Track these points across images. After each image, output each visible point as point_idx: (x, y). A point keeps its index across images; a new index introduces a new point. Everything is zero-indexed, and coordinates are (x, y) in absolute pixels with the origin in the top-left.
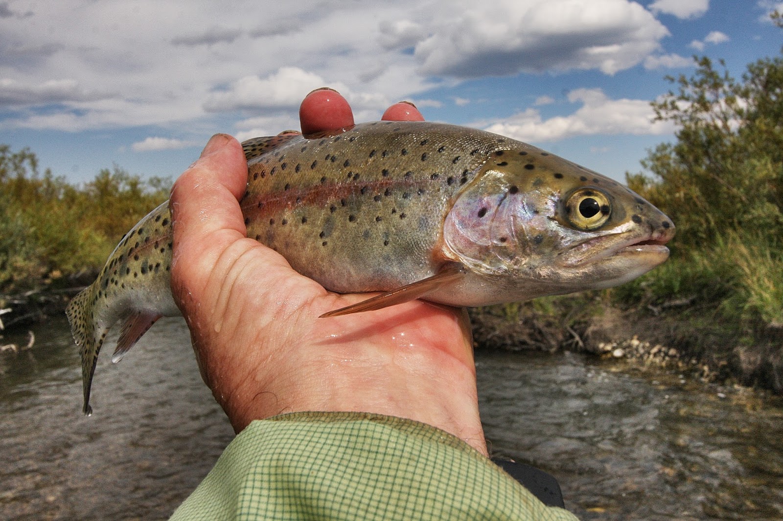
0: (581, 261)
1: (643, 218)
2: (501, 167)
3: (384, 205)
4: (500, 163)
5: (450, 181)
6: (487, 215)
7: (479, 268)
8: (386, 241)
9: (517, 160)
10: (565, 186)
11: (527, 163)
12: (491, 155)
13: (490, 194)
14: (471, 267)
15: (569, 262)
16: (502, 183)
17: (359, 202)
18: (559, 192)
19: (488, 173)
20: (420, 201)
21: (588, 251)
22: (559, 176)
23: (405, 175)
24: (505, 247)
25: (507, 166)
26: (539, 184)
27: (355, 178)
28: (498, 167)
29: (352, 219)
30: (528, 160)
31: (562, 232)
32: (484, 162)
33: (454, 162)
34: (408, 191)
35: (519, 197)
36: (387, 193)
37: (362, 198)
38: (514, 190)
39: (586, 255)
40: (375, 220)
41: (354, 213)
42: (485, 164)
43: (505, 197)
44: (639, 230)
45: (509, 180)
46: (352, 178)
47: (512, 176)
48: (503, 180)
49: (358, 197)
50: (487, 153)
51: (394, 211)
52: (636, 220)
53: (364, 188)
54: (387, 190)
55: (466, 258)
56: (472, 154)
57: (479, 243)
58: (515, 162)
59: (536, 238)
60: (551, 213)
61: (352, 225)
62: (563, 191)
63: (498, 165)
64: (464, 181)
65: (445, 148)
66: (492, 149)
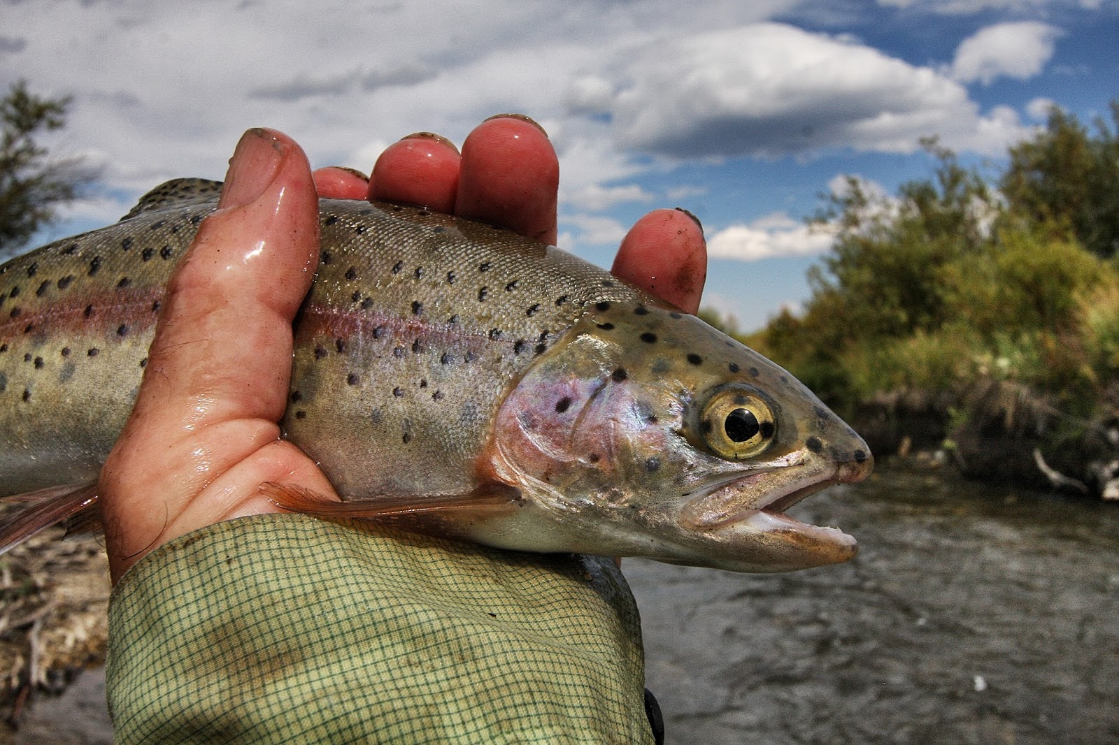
0: (723, 516)
1: (825, 443)
2: (601, 330)
3: (409, 368)
4: (602, 324)
5: (519, 346)
6: (571, 409)
7: (545, 495)
8: (406, 435)
9: (629, 323)
10: (704, 379)
11: (646, 330)
12: (588, 309)
13: (580, 375)
14: (532, 492)
15: (705, 519)
16: (602, 359)
17: (369, 352)
18: (693, 389)
19: (581, 338)
20: (468, 374)
21: (734, 499)
22: (695, 360)
23: (448, 321)
24: (597, 471)
25: (613, 332)
26: (661, 370)
27: (364, 305)
28: (598, 329)
29: (352, 380)
30: (648, 325)
31: (690, 455)
32: (576, 320)
33: (529, 313)
34: (449, 350)
35: (627, 389)
36: (416, 347)
37: (375, 346)
38: (619, 376)
39: (732, 505)
40: (391, 392)
41: (358, 371)
42: (578, 323)
43: (604, 385)
44: (816, 463)
45: (615, 356)
46: (358, 304)
47: (619, 349)
48: (604, 354)
49: (367, 343)
50: (582, 304)
51: (424, 384)
52: (814, 446)
53: (379, 327)
54: (417, 341)
55: (528, 477)
56: (558, 303)
57: (551, 455)
58: (626, 325)
59: (648, 462)
60: (677, 425)
61: (350, 390)
62: (701, 386)
63: (599, 326)
64: (541, 349)
65: (517, 285)
66: (591, 298)
